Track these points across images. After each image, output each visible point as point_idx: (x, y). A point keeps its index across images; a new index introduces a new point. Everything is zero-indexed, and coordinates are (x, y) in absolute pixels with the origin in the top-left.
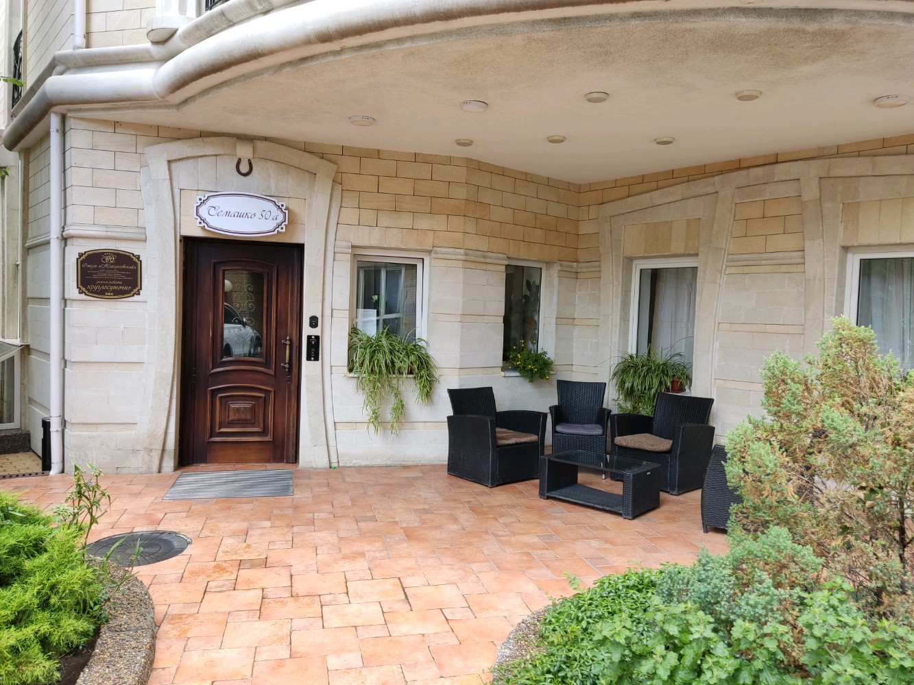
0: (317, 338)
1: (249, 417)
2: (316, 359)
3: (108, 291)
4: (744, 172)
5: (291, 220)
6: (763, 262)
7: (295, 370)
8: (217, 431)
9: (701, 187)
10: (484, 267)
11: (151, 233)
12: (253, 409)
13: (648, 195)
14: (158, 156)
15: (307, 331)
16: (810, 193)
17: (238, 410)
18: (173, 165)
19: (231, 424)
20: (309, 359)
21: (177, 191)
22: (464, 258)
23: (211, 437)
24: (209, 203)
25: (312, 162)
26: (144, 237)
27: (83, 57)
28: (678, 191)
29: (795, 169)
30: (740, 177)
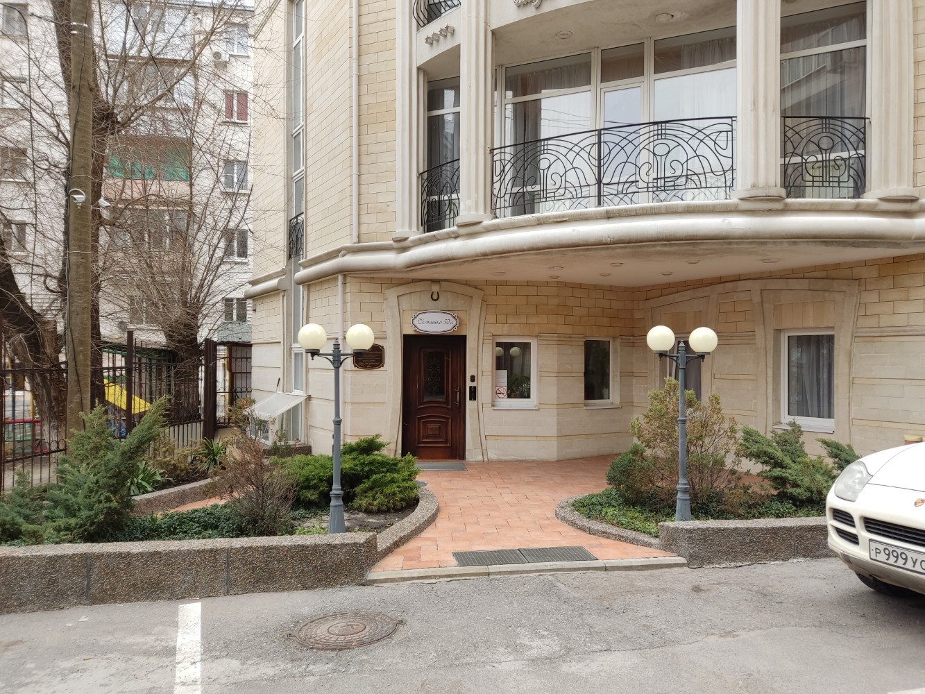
0: (475, 387)
1: (438, 433)
2: (475, 399)
3: (368, 365)
4: (722, 285)
5: (461, 323)
6: (736, 338)
7: (462, 406)
8: (421, 440)
9: (700, 292)
10: (570, 343)
11: (389, 334)
12: (440, 428)
13: (672, 296)
14: (392, 294)
15: (469, 384)
16: (757, 299)
17: (432, 429)
18: (400, 298)
19: (428, 437)
20: (470, 399)
21: (401, 311)
22: (557, 339)
23: (418, 444)
24: (418, 317)
25: (470, 291)
26: (385, 336)
27: (357, 247)
28: (689, 294)
29: (748, 284)
30: (720, 288)
